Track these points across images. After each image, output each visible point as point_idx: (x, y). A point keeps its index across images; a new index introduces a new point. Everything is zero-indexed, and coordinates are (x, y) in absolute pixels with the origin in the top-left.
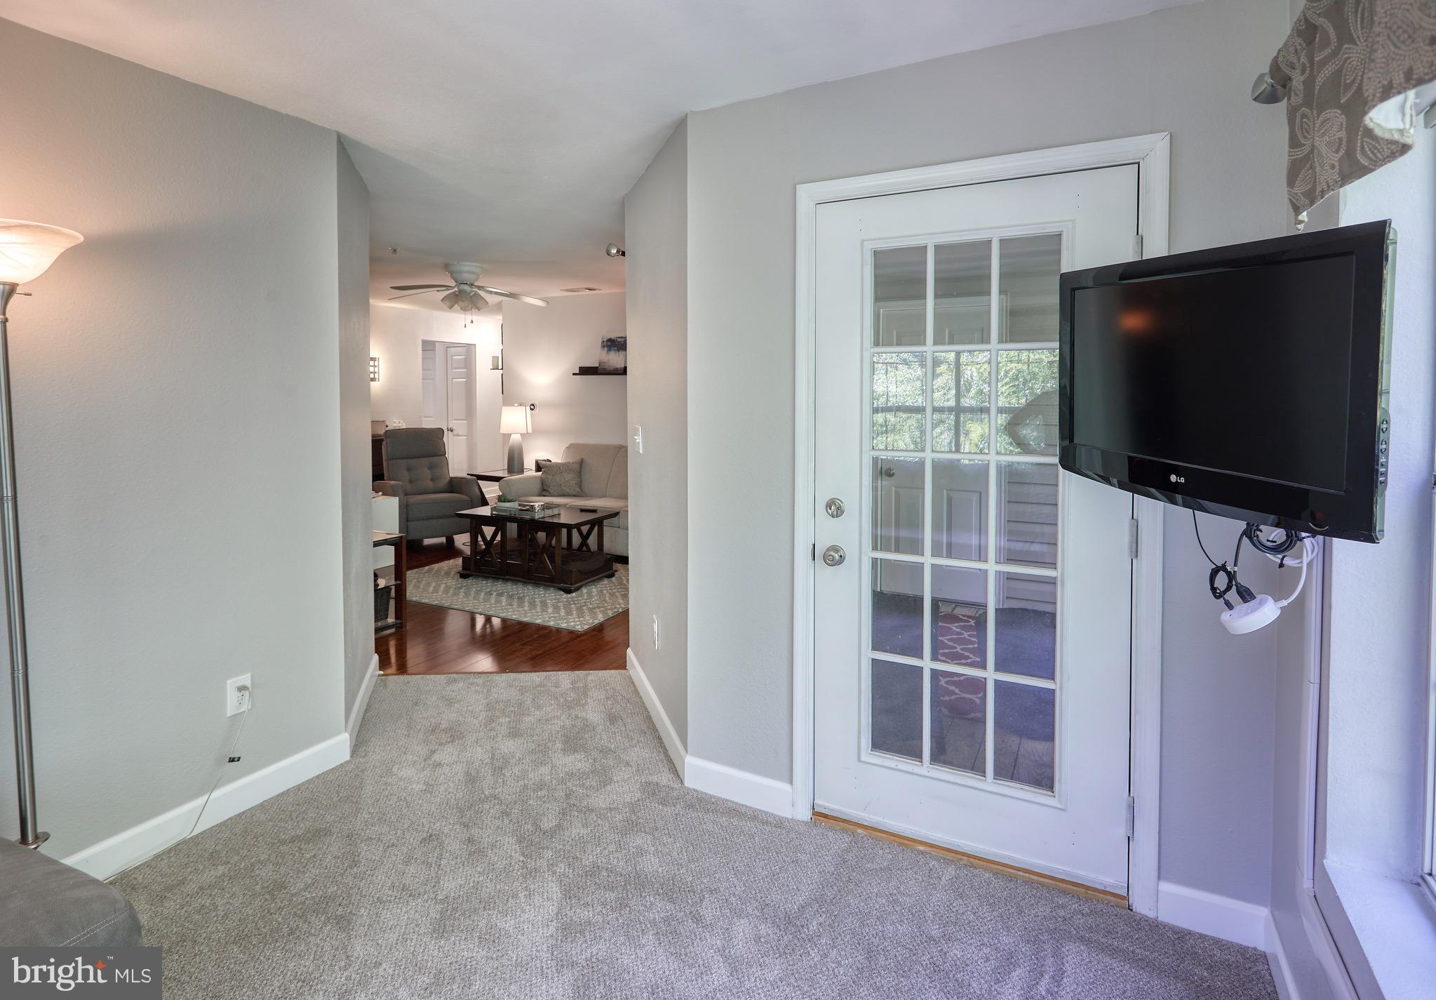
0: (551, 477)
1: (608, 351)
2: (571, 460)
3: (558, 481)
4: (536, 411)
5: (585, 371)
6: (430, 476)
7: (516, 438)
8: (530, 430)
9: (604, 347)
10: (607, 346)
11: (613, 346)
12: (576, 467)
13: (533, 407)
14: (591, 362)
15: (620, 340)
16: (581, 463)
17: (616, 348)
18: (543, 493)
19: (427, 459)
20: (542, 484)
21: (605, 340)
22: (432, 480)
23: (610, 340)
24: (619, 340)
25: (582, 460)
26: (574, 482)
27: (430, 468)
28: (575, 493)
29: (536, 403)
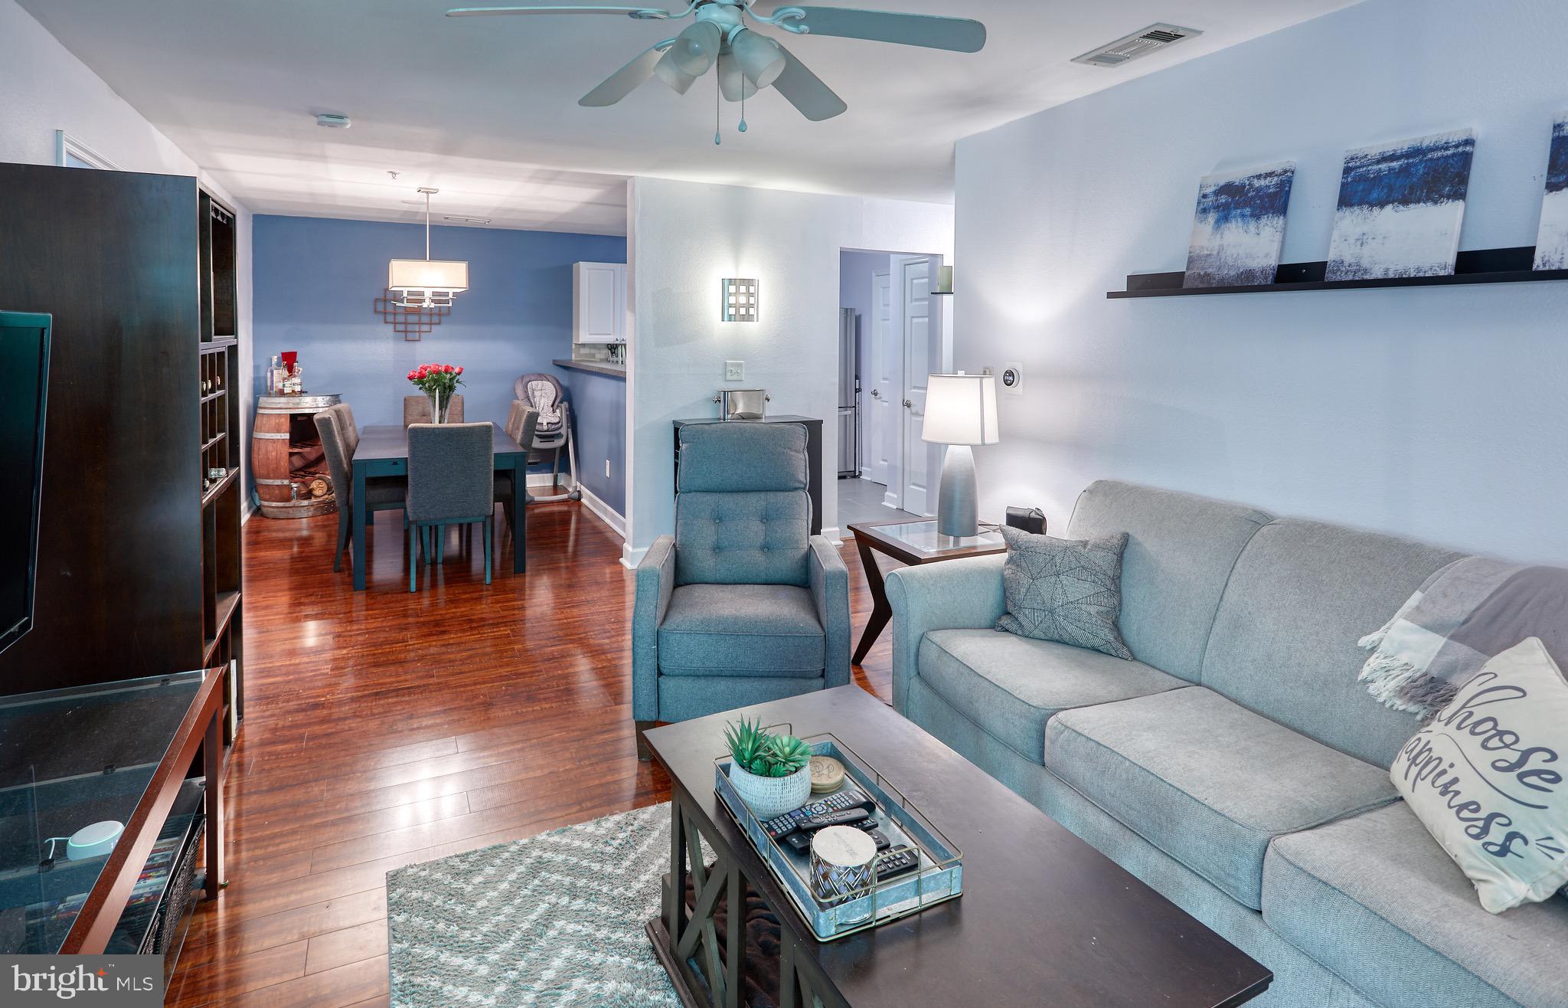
0: (1025, 581)
1: (1217, 221)
2: (1093, 535)
3: (1047, 597)
4: (1017, 389)
5: (1144, 286)
6: (760, 540)
7: (957, 455)
8: (992, 437)
9: (1204, 211)
10: (1217, 207)
11: (1237, 206)
12: (1104, 561)
13: (1009, 379)
14: (1166, 261)
15: (1263, 183)
16: (1123, 549)
17: (1247, 211)
18: (1005, 621)
19: (762, 495)
20: (1005, 590)
21: (1209, 190)
22: (766, 548)
23: (1228, 189)
24: (1257, 183)
25: (1126, 539)
26: (1093, 610)
27: (766, 518)
28: (1097, 642)
29: (1018, 367)
